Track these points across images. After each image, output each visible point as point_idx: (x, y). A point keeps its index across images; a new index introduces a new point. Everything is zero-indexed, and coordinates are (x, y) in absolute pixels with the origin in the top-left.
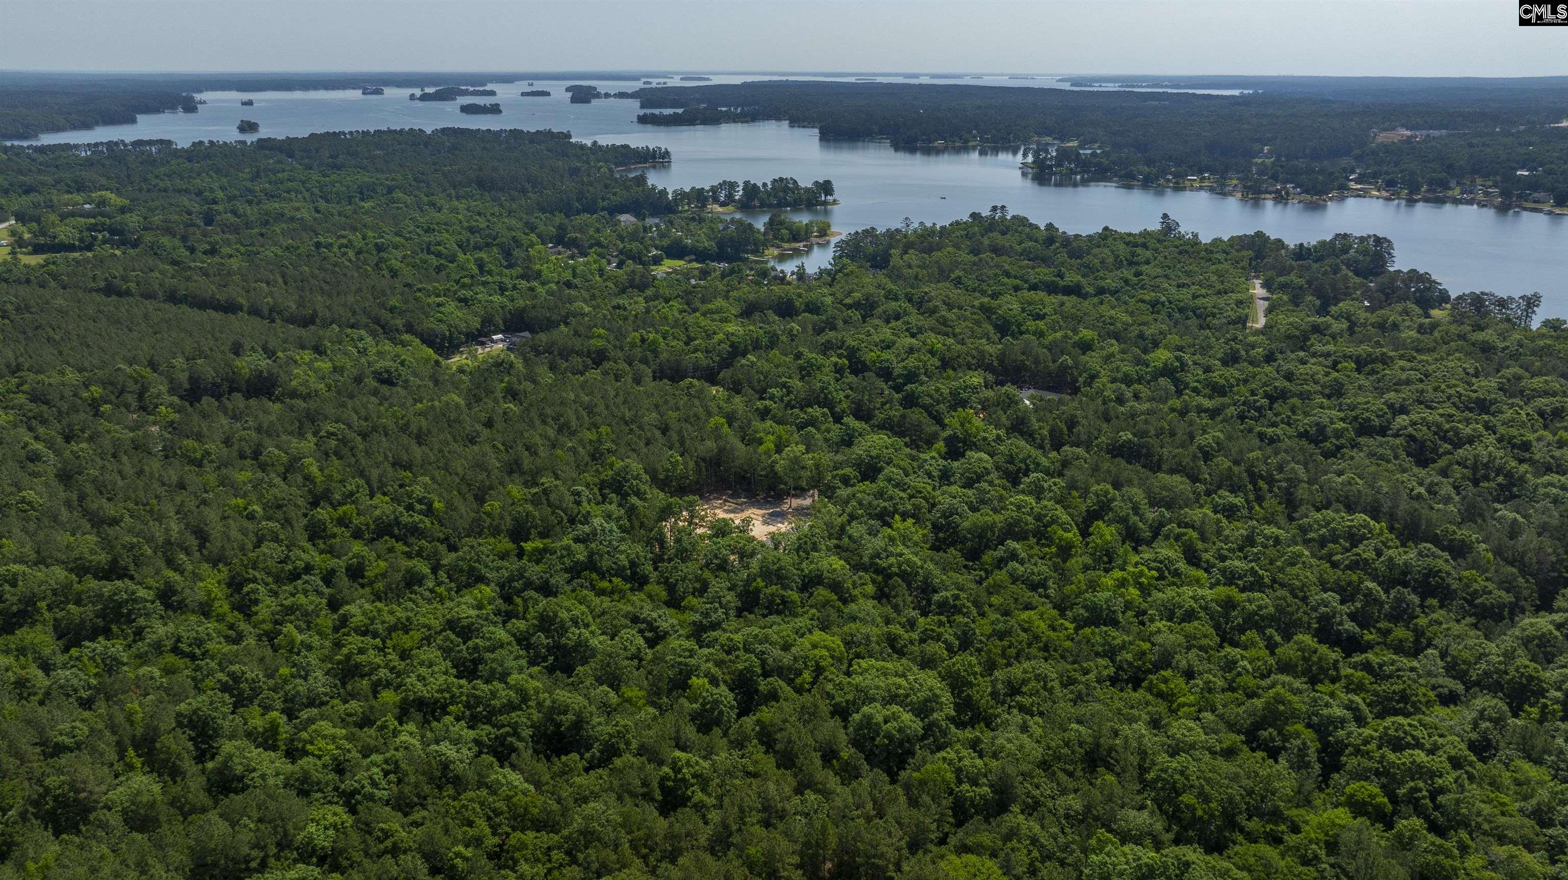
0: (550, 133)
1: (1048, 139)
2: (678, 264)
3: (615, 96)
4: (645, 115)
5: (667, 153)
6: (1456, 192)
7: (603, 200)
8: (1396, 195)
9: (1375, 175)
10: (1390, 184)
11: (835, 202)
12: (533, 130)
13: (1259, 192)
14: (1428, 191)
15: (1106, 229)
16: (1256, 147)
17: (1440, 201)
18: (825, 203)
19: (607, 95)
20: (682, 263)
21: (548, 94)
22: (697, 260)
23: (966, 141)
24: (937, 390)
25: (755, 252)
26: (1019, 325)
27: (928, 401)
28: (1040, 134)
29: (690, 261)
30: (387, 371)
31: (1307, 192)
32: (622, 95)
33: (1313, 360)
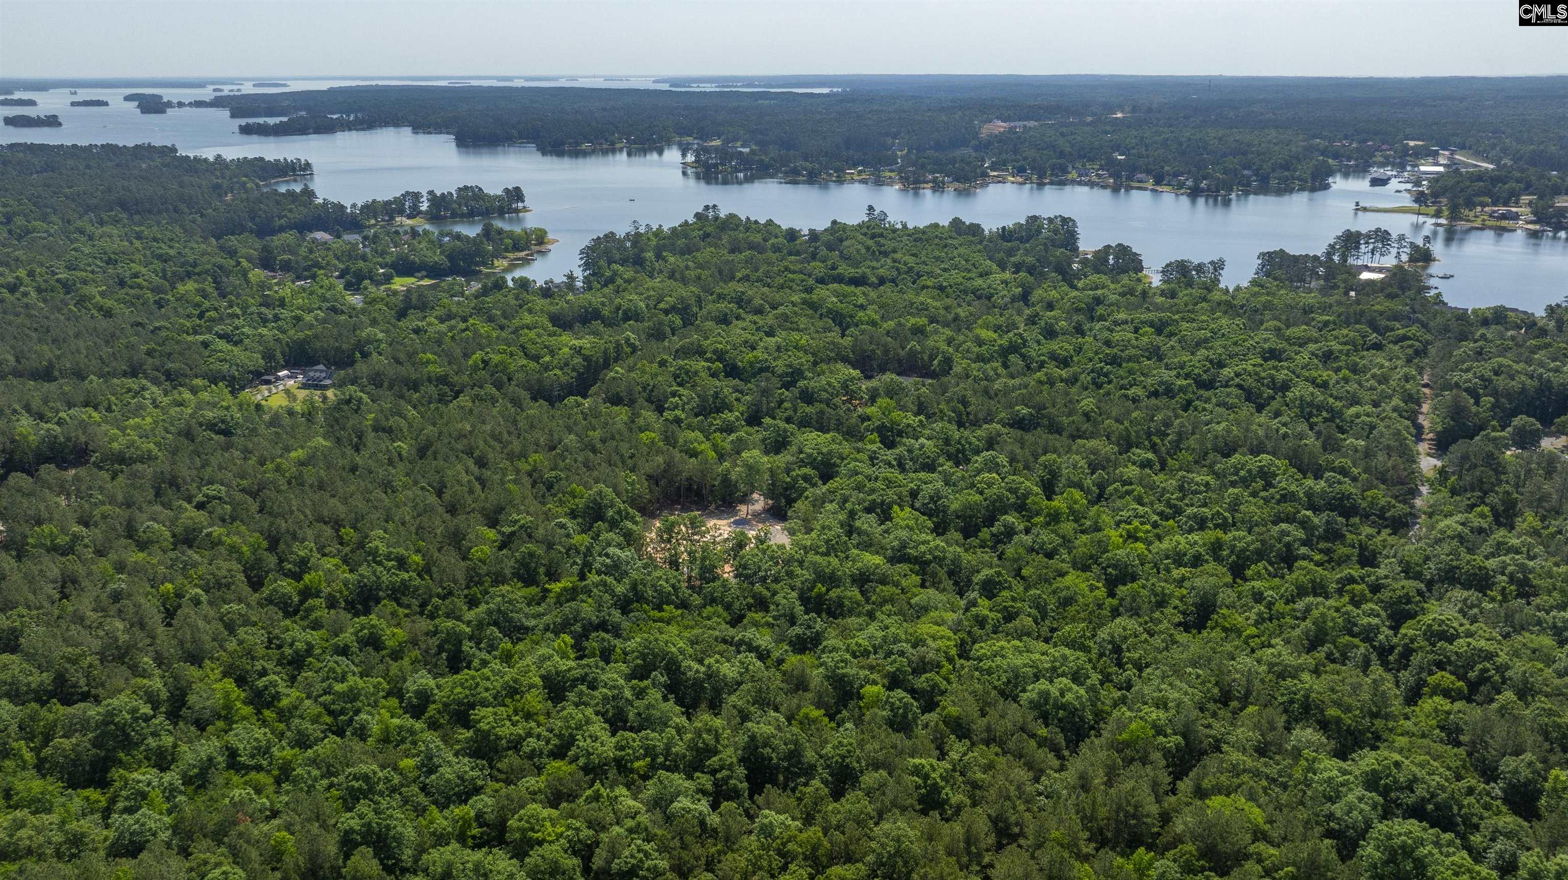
0: (150, 148)
1: (690, 139)
2: (410, 281)
3: (190, 104)
4: (248, 125)
5: (308, 165)
6: (1074, 175)
7: (280, 218)
8: (1028, 180)
9: (1005, 163)
10: (1021, 171)
11: (525, 209)
12: (131, 144)
13: (917, 182)
14: (1052, 175)
15: (834, 222)
16: (889, 141)
17: (1062, 184)
18: (517, 211)
19: (180, 105)
20: (413, 280)
21: (106, 104)
22: (428, 276)
23: (613, 144)
24: (829, 384)
25: (485, 264)
26: (851, 317)
27: (825, 395)
28: (681, 135)
29: (421, 278)
30: (223, 421)
31: (958, 181)
32: (199, 104)
33: (1118, 328)
